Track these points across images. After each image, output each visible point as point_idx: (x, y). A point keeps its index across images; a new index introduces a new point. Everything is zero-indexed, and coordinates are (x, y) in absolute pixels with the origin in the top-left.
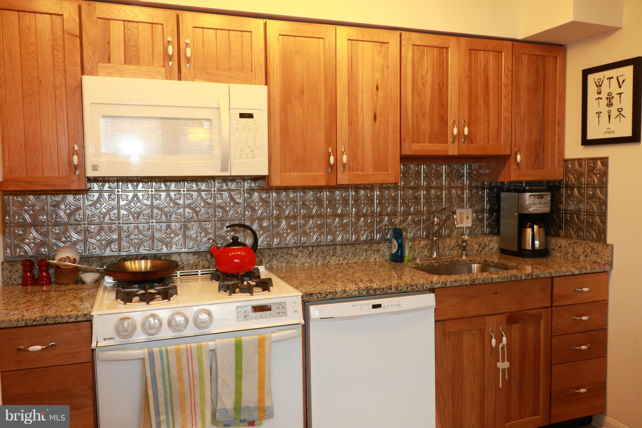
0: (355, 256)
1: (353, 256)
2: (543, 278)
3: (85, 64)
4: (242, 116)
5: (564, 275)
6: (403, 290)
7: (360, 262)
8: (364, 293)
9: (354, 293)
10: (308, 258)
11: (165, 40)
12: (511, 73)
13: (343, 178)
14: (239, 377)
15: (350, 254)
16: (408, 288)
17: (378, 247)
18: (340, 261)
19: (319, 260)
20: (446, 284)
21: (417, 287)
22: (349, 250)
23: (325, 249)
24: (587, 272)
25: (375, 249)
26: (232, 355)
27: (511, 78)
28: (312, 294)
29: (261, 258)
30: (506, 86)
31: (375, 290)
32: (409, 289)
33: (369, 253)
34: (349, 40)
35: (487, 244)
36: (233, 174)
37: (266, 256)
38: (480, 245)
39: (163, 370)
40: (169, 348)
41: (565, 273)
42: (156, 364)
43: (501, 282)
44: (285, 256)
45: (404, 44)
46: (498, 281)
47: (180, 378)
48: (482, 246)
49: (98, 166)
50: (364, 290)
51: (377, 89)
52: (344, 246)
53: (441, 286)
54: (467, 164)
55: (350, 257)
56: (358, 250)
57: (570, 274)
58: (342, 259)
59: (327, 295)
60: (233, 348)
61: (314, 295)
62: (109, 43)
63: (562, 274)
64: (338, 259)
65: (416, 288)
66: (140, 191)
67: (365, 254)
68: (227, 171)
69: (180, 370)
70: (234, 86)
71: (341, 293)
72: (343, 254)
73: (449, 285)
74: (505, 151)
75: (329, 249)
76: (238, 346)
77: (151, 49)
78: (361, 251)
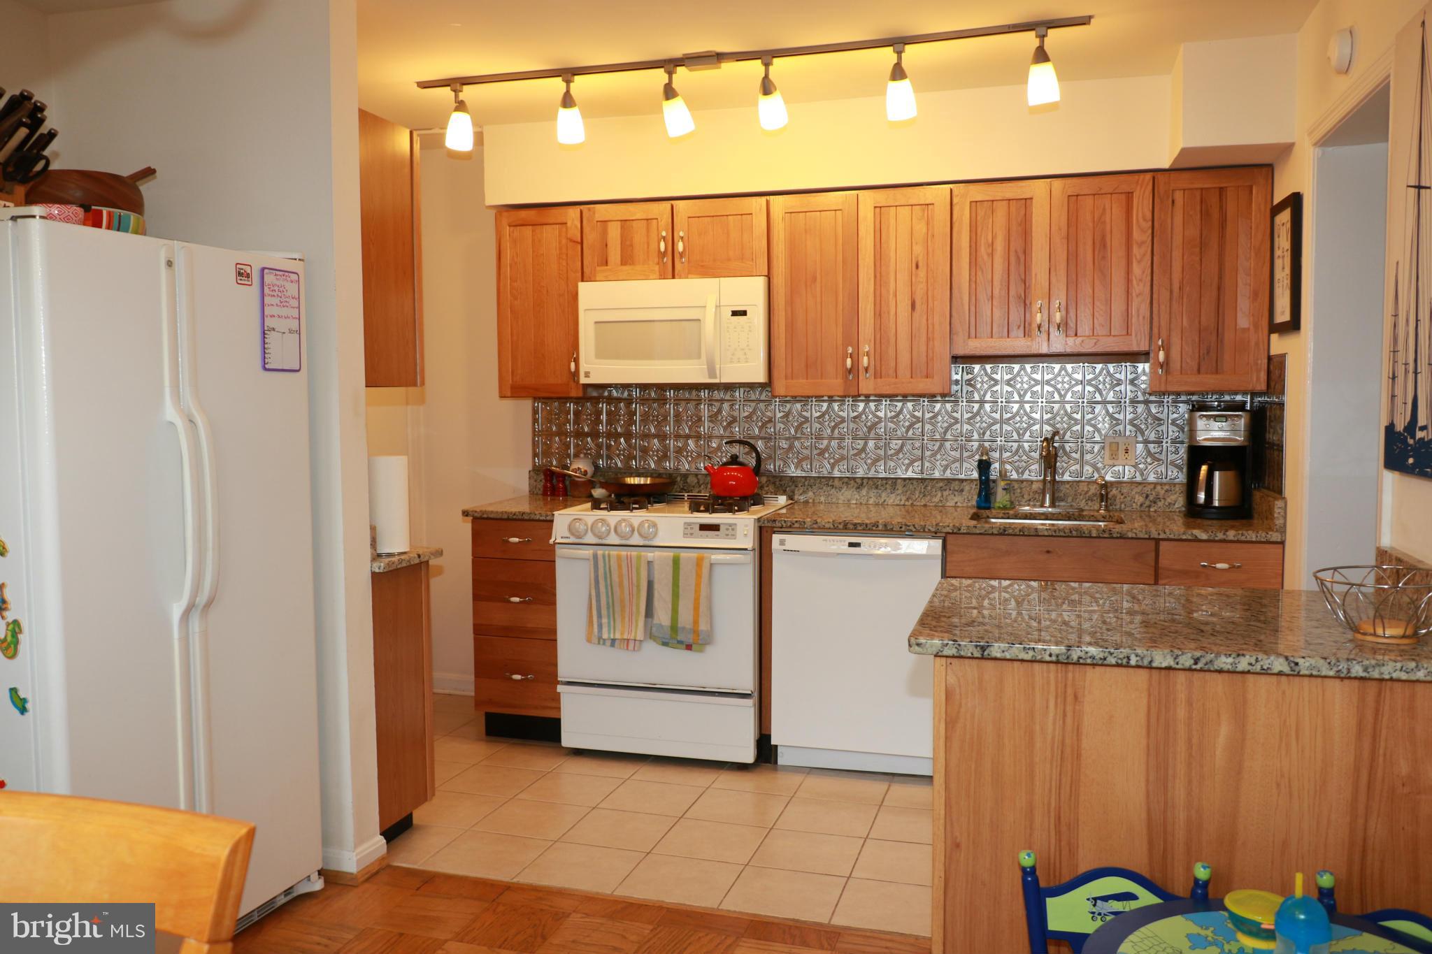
0: (924, 496)
1: (921, 496)
2: (1132, 538)
3: (585, 270)
4: (735, 313)
5: (1176, 537)
6: (894, 529)
7: (931, 504)
8: (841, 527)
9: (827, 526)
10: (855, 492)
11: (660, 235)
12: (1150, 223)
13: (867, 385)
14: (676, 595)
15: (917, 492)
16: (901, 528)
17: (960, 486)
18: (901, 500)
19: (871, 498)
20: (960, 530)
21: (915, 528)
22: (915, 486)
23: (879, 483)
24: (1227, 539)
25: (957, 489)
26: (669, 570)
27: (1150, 231)
28: (775, 521)
29: (793, 487)
30: (1141, 244)
31: (855, 525)
32: (903, 529)
33: (945, 493)
34: (875, 207)
35: (1161, 496)
36: (724, 380)
37: (800, 485)
38: (1147, 496)
39: (605, 573)
40: (611, 552)
41: (1180, 535)
42: (599, 567)
43: (1052, 536)
44: (824, 488)
45: (958, 203)
46: (1046, 534)
47: (621, 585)
48: (1151, 498)
49: (589, 373)
50: (840, 523)
51: (917, 267)
52: (908, 481)
53: (951, 531)
55: (917, 497)
56: (929, 488)
57: (1190, 537)
58: (904, 498)
59: (794, 524)
60: (671, 563)
61: (777, 522)
62: (606, 245)
63: (1172, 536)
64: (899, 498)
65: (914, 530)
67: (939, 494)
68: (716, 378)
69: (621, 576)
70: (725, 281)
71: (810, 523)
72: (907, 492)
73: (965, 531)
74: (1138, 345)
75: (886, 483)
76: (676, 562)
77: (646, 246)
78: (934, 490)
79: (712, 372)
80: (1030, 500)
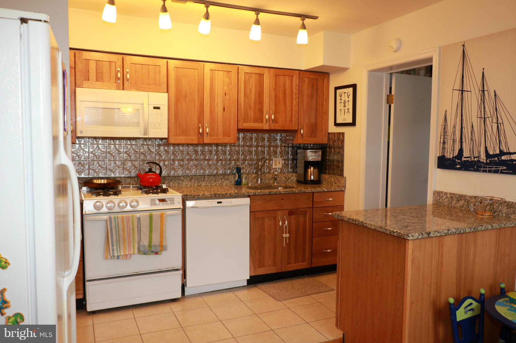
0: (215, 182)
1: (214, 182)
2: (307, 192)
3: (77, 82)
4: (155, 108)
5: (319, 191)
6: (233, 195)
7: (218, 185)
8: (213, 196)
9: (208, 196)
10: (189, 182)
11: (116, 70)
12: (298, 87)
13: (207, 140)
14: (151, 231)
15: (213, 180)
17: (228, 177)
18: (207, 184)
19: (195, 183)
20: (256, 194)
21: (241, 194)
22: (212, 178)
23: (199, 177)
24: (332, 191)
25: (227, 178)
26: (148, 221)
27: (298, 90)
28: (187, 195)
29: (164, 181)
30: (296, 94)
31: (219, 195)
32: (236, 195)
33: (223, 180)
34: (210, 70)
35: (290, 178)
36: (150, 137)
37: (167, 180)
38: (286, 178)
39: (116, 225)
40: (119, 216)
41: (320, 190)
42: (112, 223)
43: (285, 194)
44: (177, 180)
45: (240, 72)
46: (283, 193)
47: (123, 230)
48: (287, 178)
49: (82, 131)
50: (213, 194)
51: (225, 95)
52: (209, 176)
53: (253, 194)
54: (279, 134)
55: (213, 182)
56: (217, 178)
57: (322, 191)
58: (208, 183)
59: (195, 196)
60: (148, 218)
61: (188, 196)
62: (88, 71)
63: (318, 191)
64: (206, 183)
66: (100, 144)
67: (221, 181)
68: (146, 135)
69: (123, 226)
70: (151, 94)
71: (201, 195)
72: (209, 180)
73: (258, 194)
74: (295, 128)
75: (201, 177)
76: (151, 217)
77: (109, 74)
78: (219, 179)
79: (146, 132)
80: (251, 181)
